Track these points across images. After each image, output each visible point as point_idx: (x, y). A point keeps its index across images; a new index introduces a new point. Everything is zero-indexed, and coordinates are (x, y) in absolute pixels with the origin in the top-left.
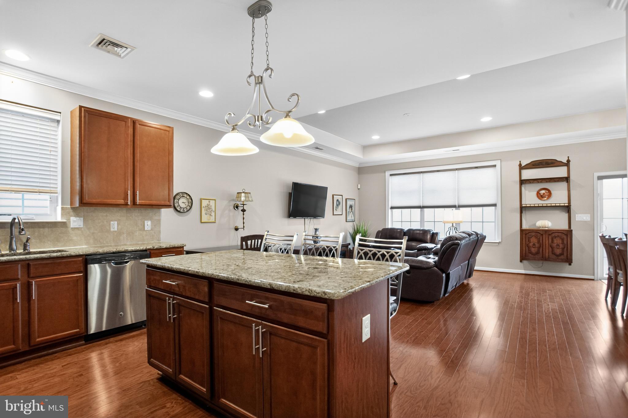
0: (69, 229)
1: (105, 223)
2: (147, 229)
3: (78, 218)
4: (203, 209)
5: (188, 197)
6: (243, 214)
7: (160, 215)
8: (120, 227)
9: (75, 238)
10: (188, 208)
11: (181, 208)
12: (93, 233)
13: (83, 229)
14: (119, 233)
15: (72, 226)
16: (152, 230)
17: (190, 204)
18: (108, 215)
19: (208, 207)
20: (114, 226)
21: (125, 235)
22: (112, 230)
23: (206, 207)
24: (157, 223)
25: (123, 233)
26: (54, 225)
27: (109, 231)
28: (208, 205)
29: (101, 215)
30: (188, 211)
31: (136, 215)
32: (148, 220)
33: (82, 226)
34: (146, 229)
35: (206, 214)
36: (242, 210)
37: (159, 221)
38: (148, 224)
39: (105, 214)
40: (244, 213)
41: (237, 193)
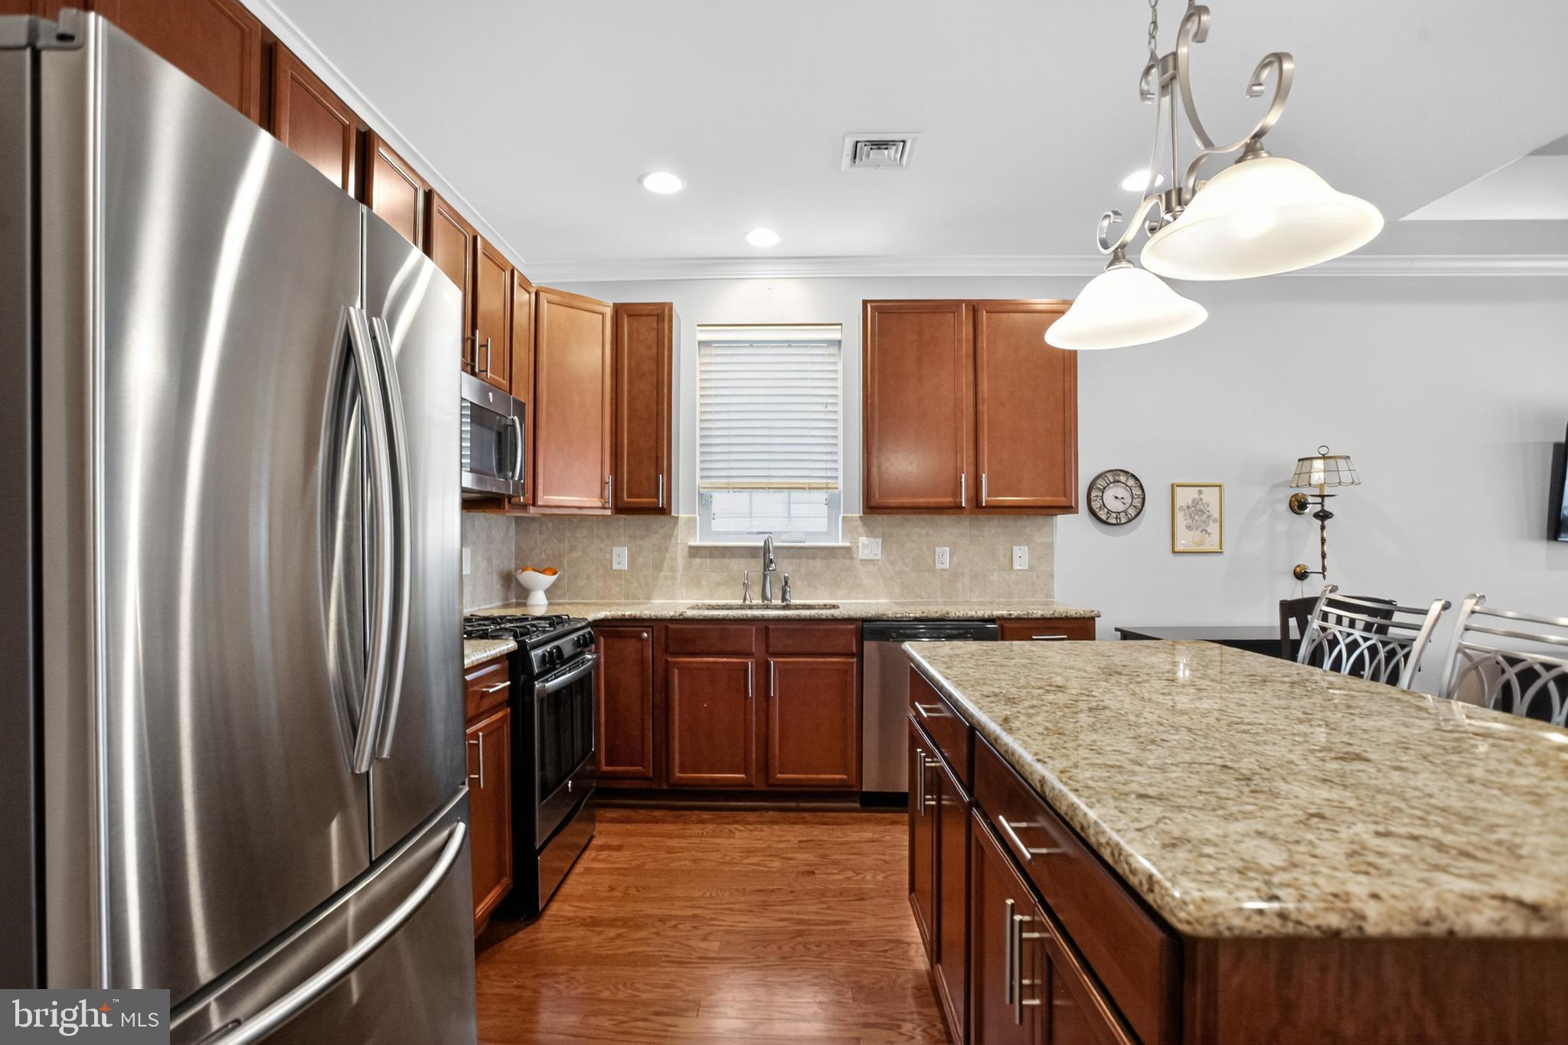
0: (858, 564)
1: (925, 549)
2: (1020, 568)
3: (872, 540)
4: (1180, 517)
5: (1131, 482)
6: (1323, 528)
7: (1052, 534)
8: (955, 558)
9: (865, 582)
10: (1132, 512)
11: (1109, 512)
12: (901, 573)
13: (880, 563)
14: (954, 575)
15: (861, 557)
16: (1031, 568)
17: (1137, 502)
18: (931, 531)
19: (1197, 510)
20: (944, 557)
21: (966, 580)
22: (938, 566)
23: (1188, 507)
24: (1045, 555)
25: (962, 574)
26: (831, 552)
27: (931, 570)
28: (1196, 502)
29: (917, 532)
30: (1130, 521)
31: (992, 531)
32: (1019, 544)
33: (879, 557)
34: (1016, 567)
35: (1189, 528)
36: (1316, 515)
37: (1050, 546)
38: (1021, 556)
39: (924, 531)
40: (1326, 523)
41: (1299, 460)
